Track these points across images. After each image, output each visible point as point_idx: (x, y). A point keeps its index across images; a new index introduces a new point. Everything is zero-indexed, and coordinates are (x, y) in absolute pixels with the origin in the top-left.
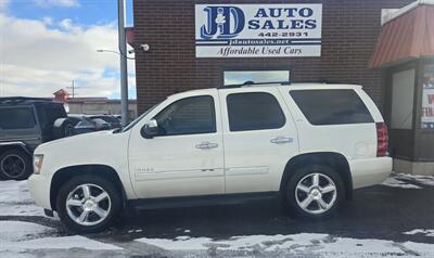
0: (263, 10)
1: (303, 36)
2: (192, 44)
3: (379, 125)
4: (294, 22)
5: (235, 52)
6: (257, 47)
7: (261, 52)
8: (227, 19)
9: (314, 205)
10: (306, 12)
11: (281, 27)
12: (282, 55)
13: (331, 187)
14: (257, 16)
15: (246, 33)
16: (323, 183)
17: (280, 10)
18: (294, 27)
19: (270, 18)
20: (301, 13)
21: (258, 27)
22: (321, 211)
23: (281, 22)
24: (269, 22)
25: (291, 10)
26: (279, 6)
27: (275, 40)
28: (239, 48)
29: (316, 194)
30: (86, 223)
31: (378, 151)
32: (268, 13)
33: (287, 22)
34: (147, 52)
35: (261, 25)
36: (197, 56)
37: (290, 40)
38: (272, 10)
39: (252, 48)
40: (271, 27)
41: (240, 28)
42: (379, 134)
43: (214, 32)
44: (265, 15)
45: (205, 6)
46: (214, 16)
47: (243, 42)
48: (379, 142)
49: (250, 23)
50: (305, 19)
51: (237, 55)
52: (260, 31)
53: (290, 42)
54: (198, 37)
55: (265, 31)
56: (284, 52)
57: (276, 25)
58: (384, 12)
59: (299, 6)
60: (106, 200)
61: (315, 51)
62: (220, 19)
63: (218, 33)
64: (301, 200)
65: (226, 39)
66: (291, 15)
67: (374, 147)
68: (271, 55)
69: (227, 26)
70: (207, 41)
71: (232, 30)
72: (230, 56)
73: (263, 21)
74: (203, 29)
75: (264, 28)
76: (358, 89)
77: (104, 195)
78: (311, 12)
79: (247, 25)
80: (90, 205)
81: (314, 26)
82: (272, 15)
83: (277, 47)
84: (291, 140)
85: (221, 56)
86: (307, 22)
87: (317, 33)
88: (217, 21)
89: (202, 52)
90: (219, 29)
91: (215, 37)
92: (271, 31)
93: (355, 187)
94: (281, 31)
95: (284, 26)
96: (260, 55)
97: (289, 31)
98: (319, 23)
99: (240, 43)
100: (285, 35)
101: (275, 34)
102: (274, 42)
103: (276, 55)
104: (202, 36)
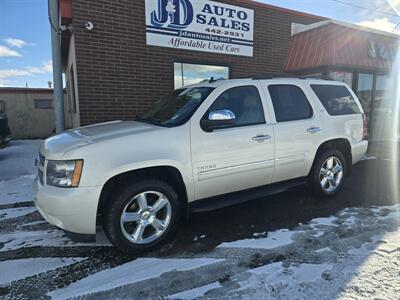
0: (208, 6)
1: (240, 37)
2: (142, 30)
3: (363, 115)
4: (233, 22)
5: (185, 44)
6: (205, 42)
7: (208, 47)
8: (177, 8)
10: (242, 15)
11: (223, 25)
12: (224, 52)
14: (204, 11)
15: (194, 27)
17: (222, 9)
18: (233, 27)
19: (214, 15)
20: (239, 15)
21: (205, 22)
23: (223, 21)
24: (214, 19)
25: (231, 11)
26: (222, 5)
27: (219, 37)
28: (189, 40)
31: (364, 137)
32: (213, 9)
34: (90, 31)
35: (208, 20)
36: (148, 43)
37: (231, 39)
38: (216, 8)
39: (200, 41)
40: (216, 24)
41: (189, 21)
43: (164, 20)
44: (210, 12)
46: (165, 3)
47: (192, 35)
49: (198, 16)
50: (242, 22)
51: (187, 47)
52: (206, 26)
53: (230, 41)
54: (148, 22)
56: (227, 49)
57: (219, 23)
58: (293, 26)
59: (238, 9)
62: (171, 8)
63: (168, 22)
66: (231, 16)
68: (216, 51)
69: (177, 15)
70: (157, 28)
71: (182, 21)
72: (180, 47)
73: (208, 17)
74: (153, 14)
75: (210, 24)
78: (246, 17)
79: (195, 18)
81: (248, 29)
82: (216, 12)
83: (220, 44)
85: (171, 46)
86: (243, 24)
87: (249, 35)
88: (167, 8)
89: (153, 39)
90: (169, 17)
91: (165, 25)
92: (216, 28)
94: (223, 30)
95: (226, 25)
96: (206, 49)
97: (230, 30)
98: (251, 27)
99: (189, 35)
100: (227, 33)
101: (219, 32)
102: (218, 39)
103: (219, 52)
104: (152, 22)
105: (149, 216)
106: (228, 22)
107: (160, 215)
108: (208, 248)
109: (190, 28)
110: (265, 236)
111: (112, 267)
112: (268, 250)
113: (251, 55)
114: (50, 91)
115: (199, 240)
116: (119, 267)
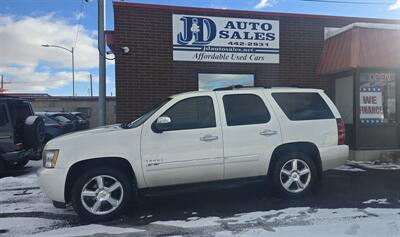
0: (231, 23)
1: (265, 46)
2: (170, 48)
3: (338, 120)
4: (257, 34)
5: (208, 57)
6: (227, 54)
7: (231, 58)
8: (201, 28)
9: (294, 185)
10: (266, 27)
11: (246, 37)
12: (248, 61)
13: (306, 170)
14: (226, 27)
15: (218, 42)
16: (300, 167)
17: (245, 23)
18: (257, 38)
19: (237, 30)
20: (263, 27)
21: (227, 36)
22: (299, 190)
23: (246, 34)
24: (237, 33)
25: (254, 24)
26: (245, 20)
27: (242, 49)
28: (212, 54)
29: (295, 176)
30: (99, 213)
31: (339, 141)
32: (236, 25)
33: (252, 34)
34: (127, 54)
35: (231, 35)
36: (175, 59)
37: (255, 49)
38: (239, 23)
39: (223, 54)
40: (239, 37)
41: (212, 37)
42: (339, 128)
44: (233, 27)
45: (181, 16)
46: (190, 25)
47: (215, 49)
48: (340, 133)
49: (221, 33)
50: (266, 32)
51: (210, 60)
52: (229, 40)
53: (254, 51)
54: (175, 42)
55: (234, 41)
56: (250, 59)
57: (242, 35)
58: (326, 30)
59: (261, 22)
60: (118, 190)
61: (275, 59)
62: (195, 28)
63: (193, 40)
64: (284, 182)
65: (200, 45)
66: (254, 28)
67: (336, 138)
68: (239, 61)
69: (201, 34)
70: (183, 46)
71: (205, 38)
72: (203, 60)
73: (231, 32)
74: (179, 36)
75: (232, 38)
76: (321, 92)
77: (118, 185)
78: (270, 27)
79: (218, 34)
80: (103, 195)
81: (273, 39)
82: (239, 27)
83: (244, 55)
84: (275, 133)
85: (196, 60)
86: (267, 35)
87: (275, 44)
88: (192, 29)
89: (179, 56)
90: (194, 37)
91: (190, 43)
92: (239, 41)
93: (324, 169)
94: (247, 41)
95: (249, 37)
96: (229, 60)
97: (253, 41)
98: (277, 36)
100: (250, 44)
101: (242, 44)
102: (242, 50)
103: (243, 61)
104: (179, 42)
107: (115, 195)
109: (212, 43)
113: (277, 61)
114: (96, 99)
115: (144, 218)
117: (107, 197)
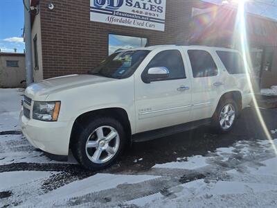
1: (156, 17)
2: (87, 10)
4: (151, 6)
5: (117, 21)
6: (131, 20)
7: (134, 24)
10: (158, 1)
11: (144, 8)
12: (144, 27)
15: (124, 8)
18: (151, 10)
21: (131, 5)
23: (145, 4)
24: (138, 3)
27: (141, 16)
28: (120, 18)
34: (51, 10)
35: (134, 4)
36: (91, 20)
39: (128, 19)
40: (139, 7)
41: (120, 4)
43: (103, 3)
47: (122, 14)
49: (127, 1)
50: (158, 5)
51: (118, 23)
52: (132, 8)
53: (149, 19)
56: (146, 25)
57: (142, 6)
58: (193, 9)
61: (160, 27)
63: (106, 5)
66: (150, 1)
68: (138, 26)
70: (98, 9)
71: (115, 4)
72: (113, 23)
73: (134, 2)
75: (135, 6)
78: (160, 2)
79: (125, 2)
81: (162, 11)
83: (142, 21)
85: (107, 22)
86: (158, 7)
87: (162, 16)
89: (95, 17)
90: (107, 2)
91: (104, 7)
92: (139, 10)
94: (144, 11)
95: (146, 8)
96: (132, 25)
97: (149, 11)
98: (164, 10)
99: (120, 14)
100: (146, 13)
101: (141, 12)
102: (141, 18)
103: (141, 27)
104: (95, 5)
105: (104, 144)
106: (148, 6)
107: (112, 143)
108: (146, 168)
109: (120, 9)
110: (186, 160)
111: (80, 179)
112: (191, 171)
113: (163, 30)
115: (138, 162)
116: (85, 179)
117: (106, 147)
